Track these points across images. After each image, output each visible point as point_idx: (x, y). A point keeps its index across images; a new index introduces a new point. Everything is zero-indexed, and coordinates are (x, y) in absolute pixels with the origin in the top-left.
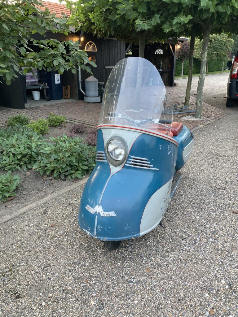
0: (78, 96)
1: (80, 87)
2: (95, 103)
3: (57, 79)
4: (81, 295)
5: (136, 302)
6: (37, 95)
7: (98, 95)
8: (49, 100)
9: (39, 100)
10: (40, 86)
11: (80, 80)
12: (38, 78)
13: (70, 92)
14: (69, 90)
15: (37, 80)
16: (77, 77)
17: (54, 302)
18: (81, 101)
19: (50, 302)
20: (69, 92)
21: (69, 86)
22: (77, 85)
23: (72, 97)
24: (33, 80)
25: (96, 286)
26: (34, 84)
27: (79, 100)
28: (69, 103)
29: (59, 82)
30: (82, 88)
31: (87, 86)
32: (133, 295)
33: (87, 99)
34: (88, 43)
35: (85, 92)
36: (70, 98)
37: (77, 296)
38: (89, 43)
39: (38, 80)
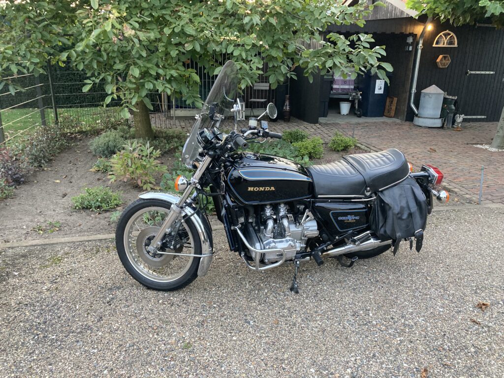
0: (406, 114)
1: (412, 100)
2: (429, 127)
3: (379, 87)
4: (194, 310)
5: (234, 338)
6: (345, 108)
7: (439, 117)
8: (359, 116)
9: (347, 114)
10: (351, 95)
11: (414, 90)
12: (355, 83)
13: (396, 108)
14: (395, 105)
15: (352, 87)
16: (409, 85)
17: (169, 304)
18: (408, 123)
19: (166, 303)
20: (394, 108)
21: (395, 99)
22: (408, 97)
23: (396, 115)
24: (347, 87)
25: (213, 310)
26: (346, 92)
27: (406, 120)
28: (386, 124)
29: (381, 92)
30: (414, 103)
31: (423, 100)
32: (238, 332)
33: (418, 121)
34: (441, 34)
35: (417, 109)
36: (394, 117)
37: (191, 309)
38: (443, 34)
39: (354, 87)
